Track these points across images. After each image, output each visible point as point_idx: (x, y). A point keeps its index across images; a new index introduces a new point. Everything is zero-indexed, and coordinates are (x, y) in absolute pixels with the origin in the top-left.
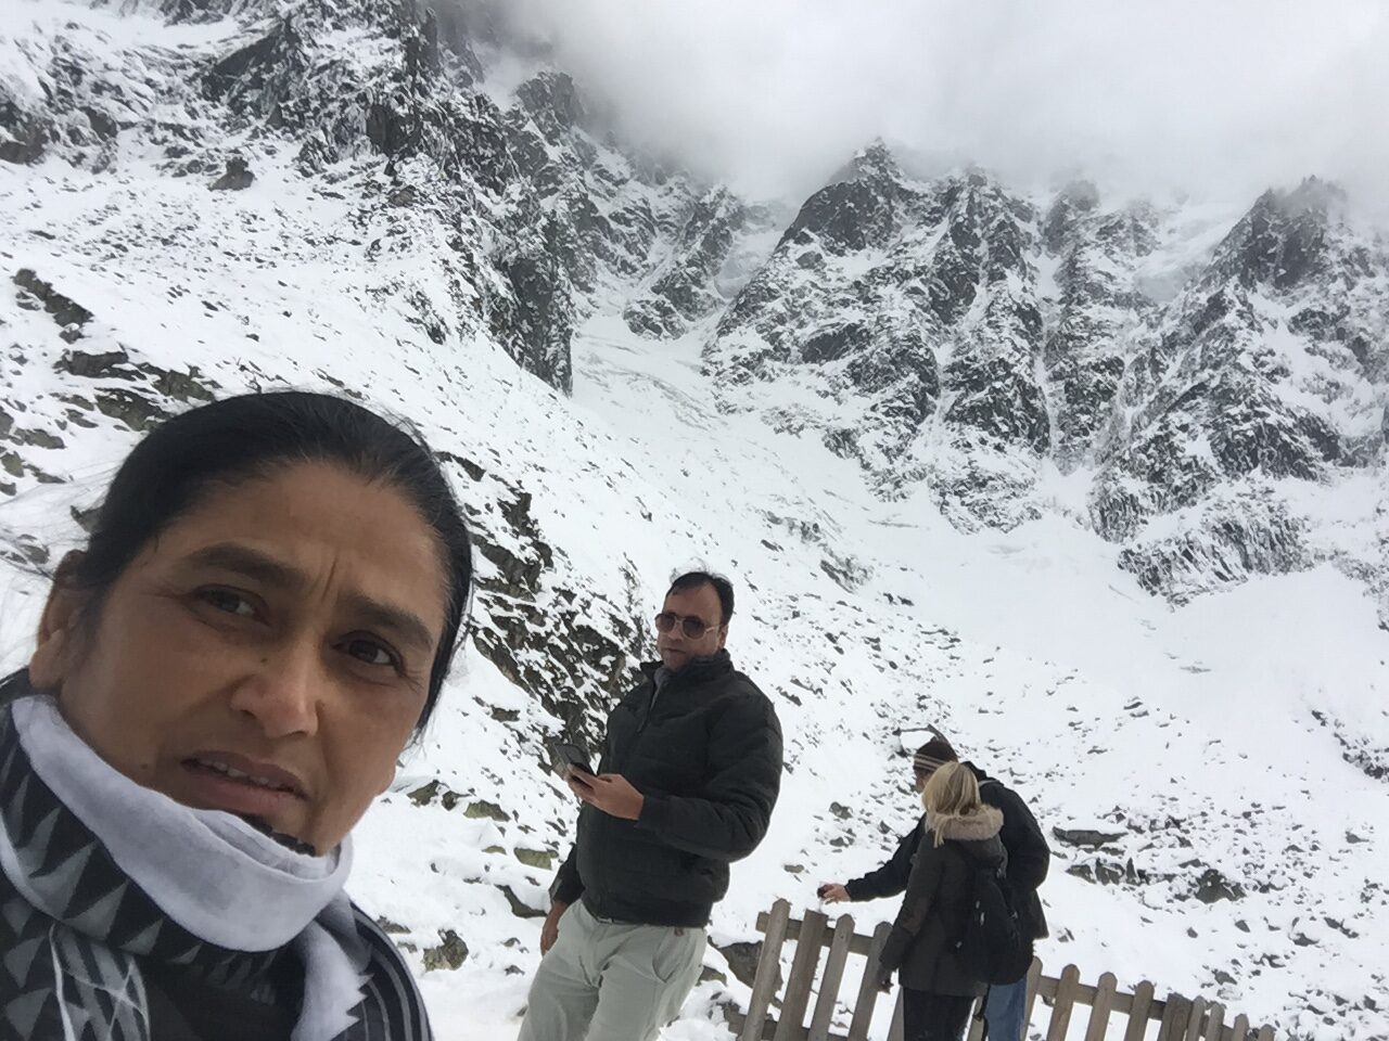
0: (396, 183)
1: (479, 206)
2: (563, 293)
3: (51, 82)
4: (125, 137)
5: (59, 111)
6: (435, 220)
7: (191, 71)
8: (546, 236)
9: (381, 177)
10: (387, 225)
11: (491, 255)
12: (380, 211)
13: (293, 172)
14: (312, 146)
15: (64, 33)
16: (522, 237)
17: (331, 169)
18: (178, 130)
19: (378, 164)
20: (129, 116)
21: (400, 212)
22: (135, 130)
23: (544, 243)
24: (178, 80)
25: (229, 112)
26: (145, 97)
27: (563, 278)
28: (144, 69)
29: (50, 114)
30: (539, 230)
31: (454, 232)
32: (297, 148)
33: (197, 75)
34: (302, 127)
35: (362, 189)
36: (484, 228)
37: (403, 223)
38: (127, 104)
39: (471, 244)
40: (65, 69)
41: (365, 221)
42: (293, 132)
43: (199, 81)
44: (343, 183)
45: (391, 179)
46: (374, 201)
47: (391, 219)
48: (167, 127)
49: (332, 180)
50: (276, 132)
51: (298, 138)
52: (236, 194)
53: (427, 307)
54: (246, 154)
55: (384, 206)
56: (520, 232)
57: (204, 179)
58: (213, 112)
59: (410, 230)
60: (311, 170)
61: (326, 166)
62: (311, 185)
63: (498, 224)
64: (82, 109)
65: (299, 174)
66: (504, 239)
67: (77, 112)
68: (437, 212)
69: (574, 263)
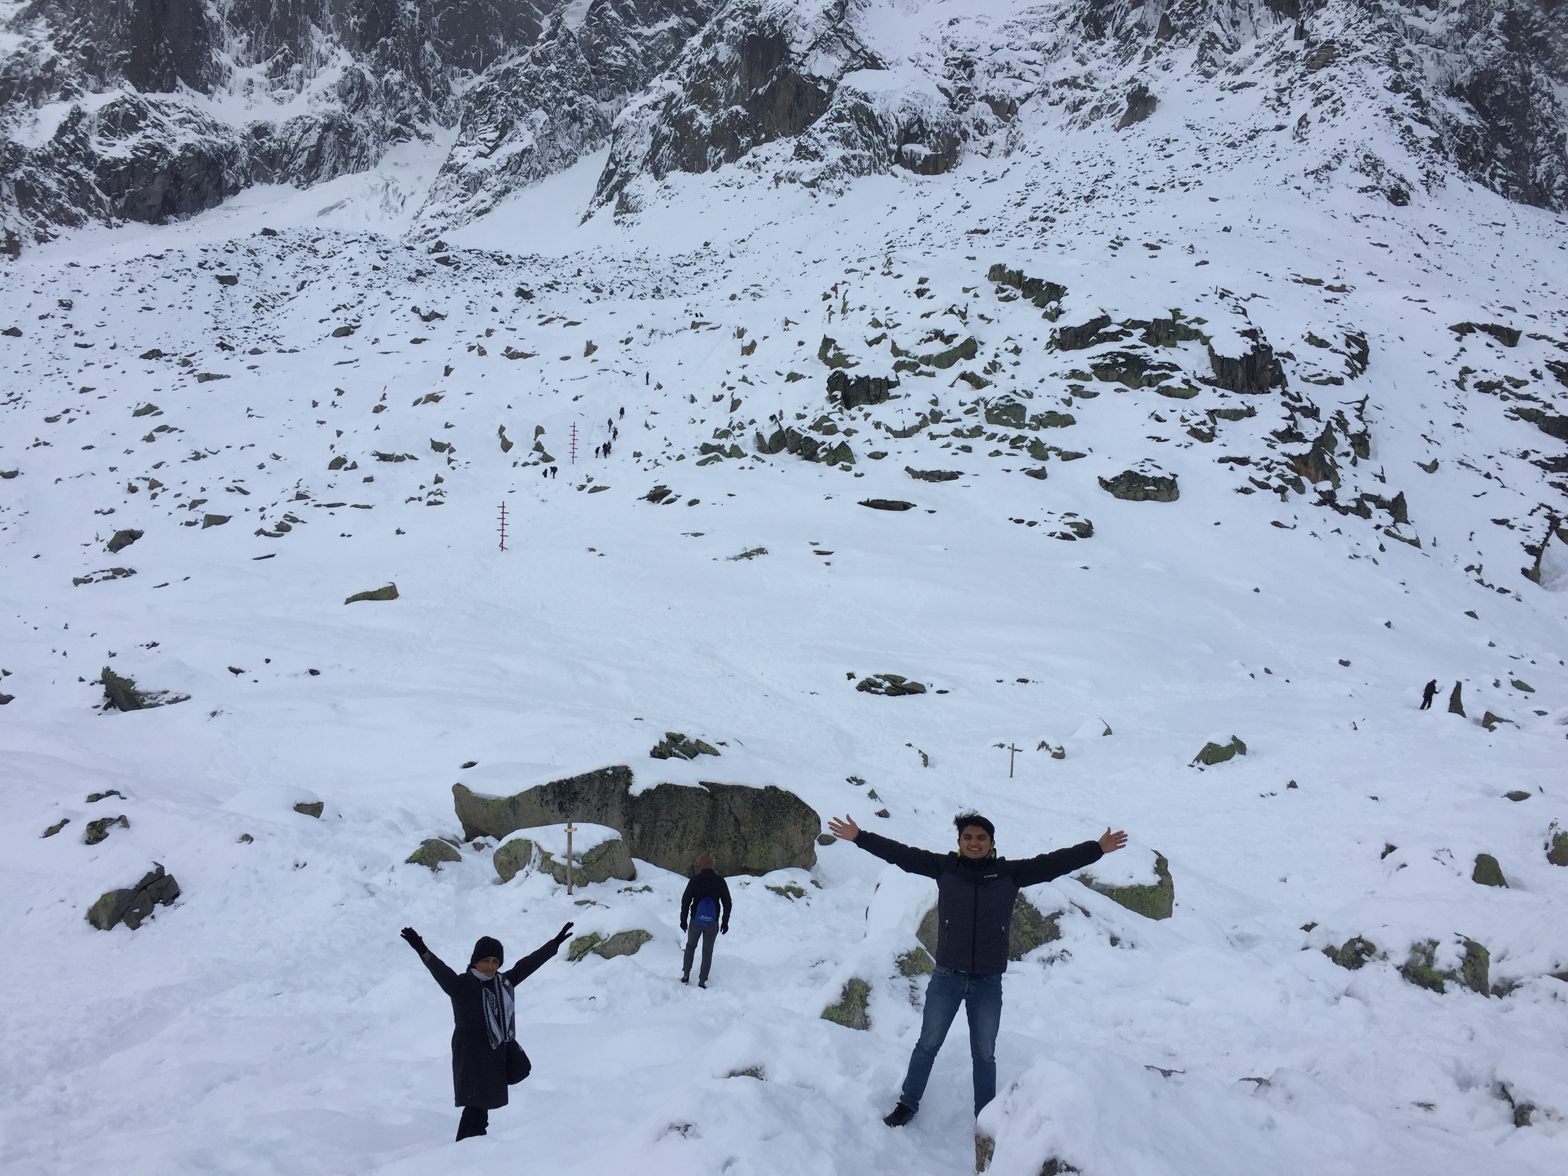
0: (1310, 44)
1: (1410, 32)
2: (1545, 94)
3: (947, 84)
4: (1024, 110)
5: (963, 110)
6: (1366, 68)
7: (1071, 18)
8: (1506, 33)
9: (1292, 45)
10: (1310, 95)
11: (1439, 82)
12: (1299, 83)
13: (1196, 77)
14: (1209, 42)
15: (948, 31)
16: (1473, 47)
17: (1235, 59)
18: (1072, 83)
19: (1286, 31)
20: (1025, 88)
21: (1322, 75)
22: (1033, 98)
23: (1504, 44)
24: (1061, 31)
25: (1117, 43)
26: (1034, 63)
27: (1539, 76)
28: (1027, 34)
29: (955, 117)
30: (1495, 30)
31: (1392, 72)
32: (1193, 52)
33: (1078, 18)
34: (1192, 26)
35: (1274, 67)
36: (1424, 56)
37: (1330, 85)
38: (1020, 77)
39: (1413, 78)
40: (957, 66)
41: (1285, 99)
42: (1185, 35)
43: (1081, 23)
44: (1252, 68)
45: (1303, 42)
46: (1290, 73)
47: (1314, 87)
48: (1063, 83)
49: (1239, 71)
50: (1168, 44)
51: (1192, 40)
52: (1143, 124)
53: (1380, 169)
54: (1144, 79)
55: (1303, 75)
56: (1471, 42)
57: (1108, 121)
58: (1102, 50)
59: (1339, 91)
60: (1213, 69)
61: (1229, 57)
62: (1218, 84)
63: (1439, 44)
64: (980, 99)
65: (1202, 78)
66: (1450, 57)
67: (978, 103)
68: (1366, 58)
69: (1549, 53)
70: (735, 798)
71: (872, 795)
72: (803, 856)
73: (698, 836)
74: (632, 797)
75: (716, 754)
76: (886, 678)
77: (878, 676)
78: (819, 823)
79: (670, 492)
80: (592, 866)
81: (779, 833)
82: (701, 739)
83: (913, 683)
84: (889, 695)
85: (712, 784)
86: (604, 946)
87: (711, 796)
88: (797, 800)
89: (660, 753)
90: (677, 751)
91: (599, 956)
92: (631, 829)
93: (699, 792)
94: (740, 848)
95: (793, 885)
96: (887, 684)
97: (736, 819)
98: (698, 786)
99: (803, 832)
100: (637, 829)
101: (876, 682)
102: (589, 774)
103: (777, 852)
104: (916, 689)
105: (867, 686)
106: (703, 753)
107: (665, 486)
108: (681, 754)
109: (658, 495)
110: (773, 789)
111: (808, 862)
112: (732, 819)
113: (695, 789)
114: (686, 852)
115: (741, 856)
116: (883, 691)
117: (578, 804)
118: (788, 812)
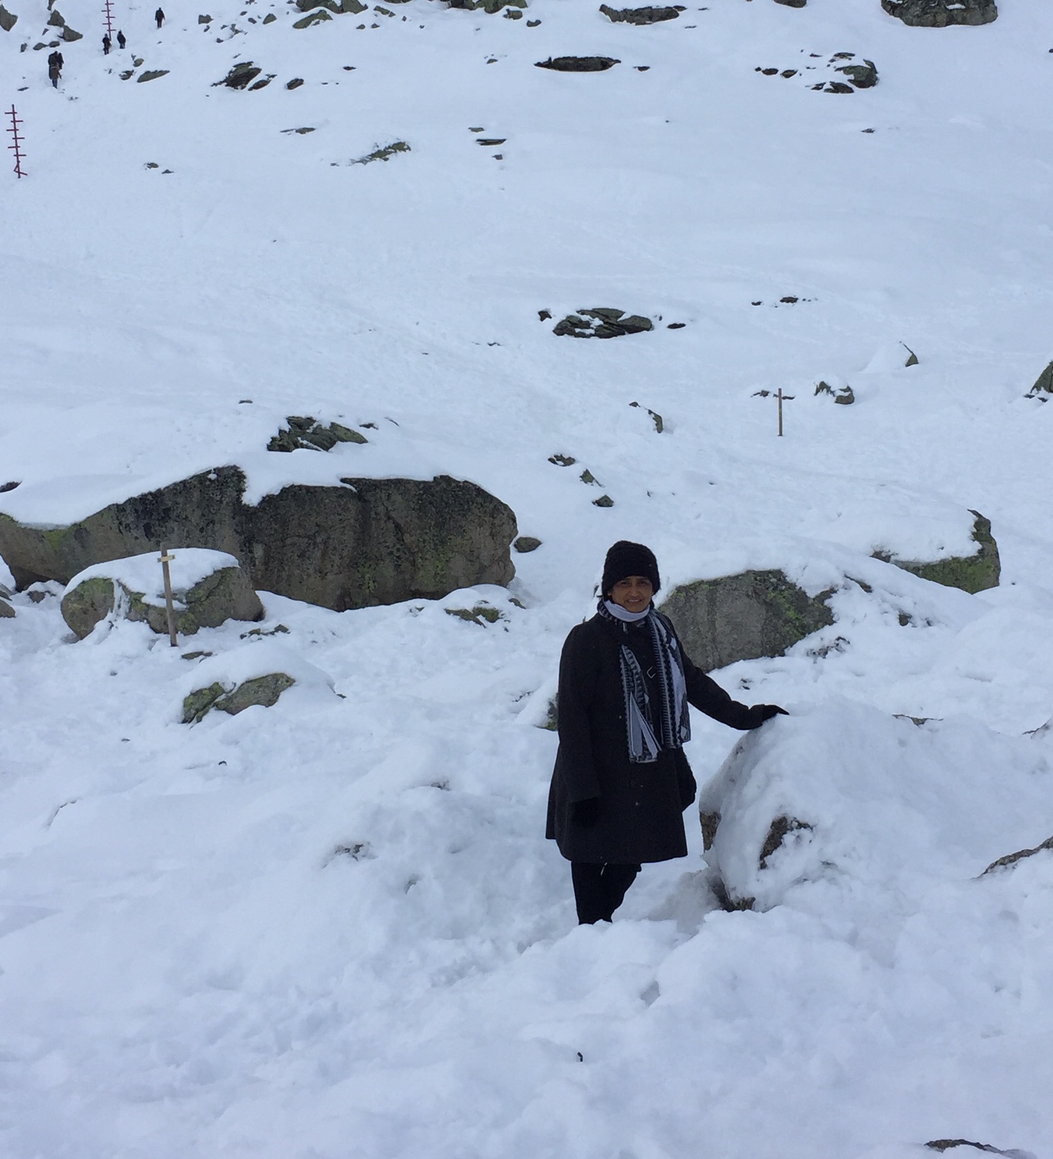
70: (393, 498)
71: (587, 477)
72: (495, 567)
73: (345, 553)
74: (247, 508)
75: (361, 440)
76: (595, 313)
77: (583, 312)
78: (514, 520)
79: (258, 71)
80: (201, 605)
81: (459, 540)
82: (339, 422)
83: (634, 317)
84: (601, 337)
85: (359, 480)
86: (229, 699)
87: (359, 496)
88: (480, 492)
89: (281, 444)
90: (305, 442)
91: (224, 712)
92: (251, 552)
93: (342, 492)
94: (405, 565)
95: (484, 606)
96: (597, 322)
97: (397, 526)
98: (340, 484)
99: (492, 535)
100: (259, 551)
101: (581, 321)
102: (184, 482)
103: (459, 564)
104: (639, 325)
105: (569, 327)
106: (343, 440)
107: (250, 63)
108: (310, 444)
109: (241, 77)
110: (446, 479)
111: (502, 575)
112: (391, 525)
113: (335, 489)
114: (330, 577)
115: (408, 576)
116: (592, 332)
117: (172, 524)
118: (469, 510)
